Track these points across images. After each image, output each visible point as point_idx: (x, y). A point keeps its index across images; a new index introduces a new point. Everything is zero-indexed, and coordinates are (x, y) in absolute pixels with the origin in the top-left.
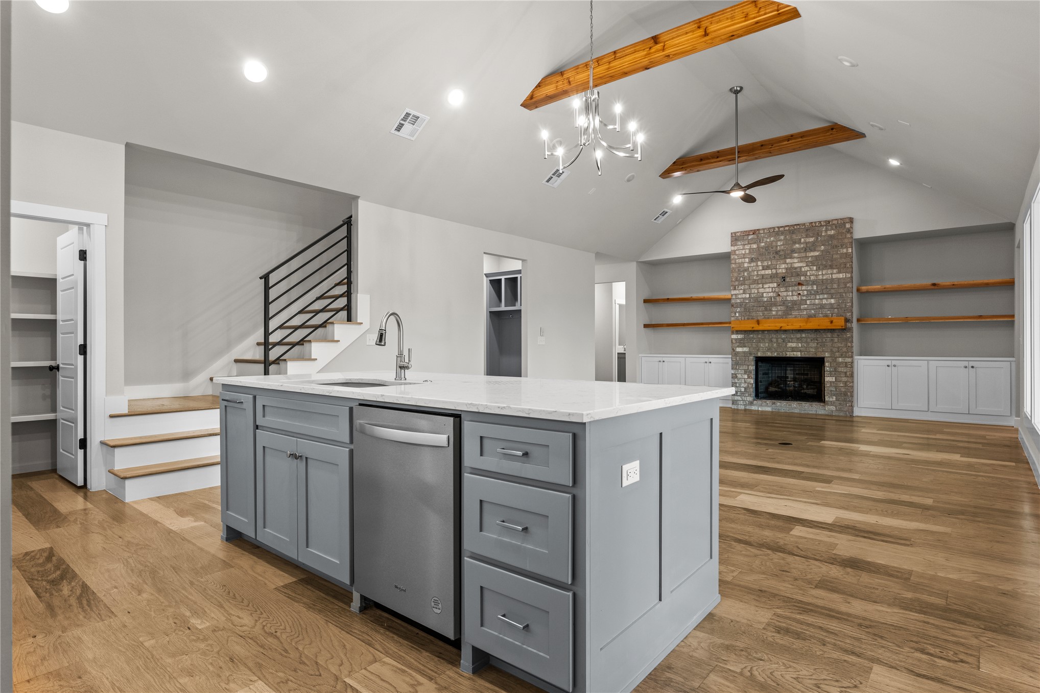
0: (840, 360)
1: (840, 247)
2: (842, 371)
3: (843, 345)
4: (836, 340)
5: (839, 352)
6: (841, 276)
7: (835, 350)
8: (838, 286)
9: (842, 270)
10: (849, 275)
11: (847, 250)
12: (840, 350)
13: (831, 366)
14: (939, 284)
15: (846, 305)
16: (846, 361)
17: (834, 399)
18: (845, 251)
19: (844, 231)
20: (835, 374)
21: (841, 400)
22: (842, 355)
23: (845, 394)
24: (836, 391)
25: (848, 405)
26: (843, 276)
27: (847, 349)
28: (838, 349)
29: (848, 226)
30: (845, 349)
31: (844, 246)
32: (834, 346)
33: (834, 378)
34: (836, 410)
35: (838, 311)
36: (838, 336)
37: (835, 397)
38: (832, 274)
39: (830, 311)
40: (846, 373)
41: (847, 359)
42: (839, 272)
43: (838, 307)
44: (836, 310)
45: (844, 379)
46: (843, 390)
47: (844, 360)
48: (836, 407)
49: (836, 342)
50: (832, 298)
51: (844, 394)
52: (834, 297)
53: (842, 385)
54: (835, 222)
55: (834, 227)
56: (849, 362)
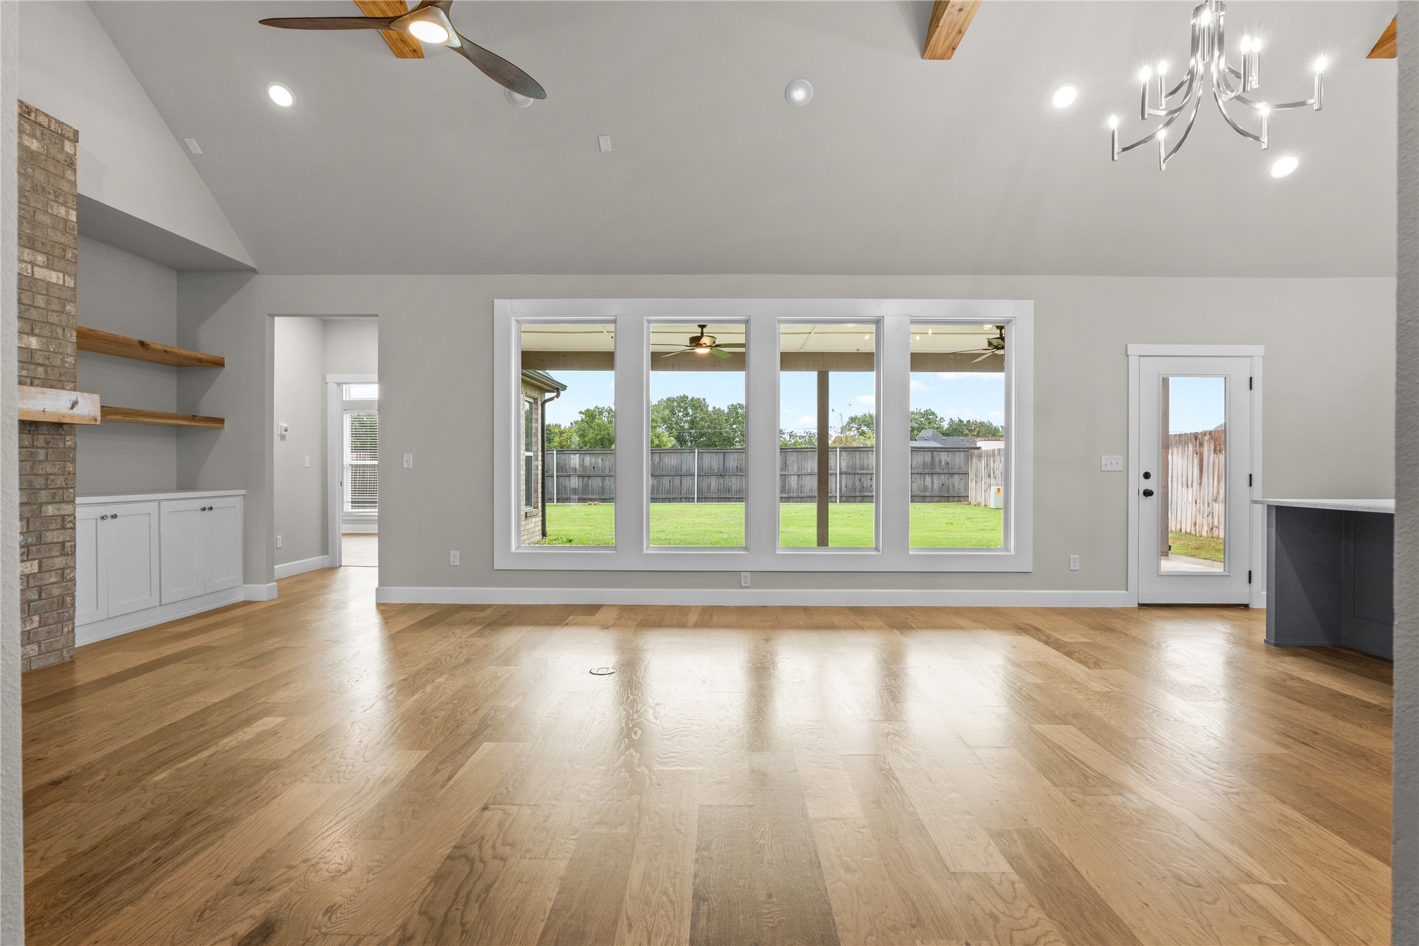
0: (50, 510)
1: (52, 197)
2: (55, 540)
3: (56, 471)
4: (41, 455)
5: (47, 488)
6: (54, 277)
7: (39, 482)
8: (48, 302)
9: (56, 260)
10: (70, 282)
11: (67, 213)
12: (49, 482)
13: (28, 531)
14: (148, 345)
15: (63, 360)
16: (62, 513)
17: (36, 624)
18: (62, 211)
19: (61, 157)
20: (38, 551)
21: (51, 621)
22: (54, 497)
23: (62, 604)
24: (40, 599)
25: (66, 630)
26: (58, 278)
27: (66, 479)
28: (47, 480)
29: (68, 147)
30: (60, 481)
31: (61, 200)
32: (35, 471)
33: (36, 563)
34: (40, 652)
35: (46, 372)
36: (48, 443)
37: (36, 618)
38: (33, 264)
39: (27, 370)
40: (63, 544)
41: (64, 506)
42: (49, 266)
43: (47, 362)
44: (40, 369)
45: (59, 562)
46: (56, 591)
47: (59, 509)
48: (39, 647)
49: (40, 461)
50: (32, 334)
51: (58, 604)
52: (37, 331)
53: (53, 580)
54: (41, 119)
55: (38, 133)
56: (69, 515)
